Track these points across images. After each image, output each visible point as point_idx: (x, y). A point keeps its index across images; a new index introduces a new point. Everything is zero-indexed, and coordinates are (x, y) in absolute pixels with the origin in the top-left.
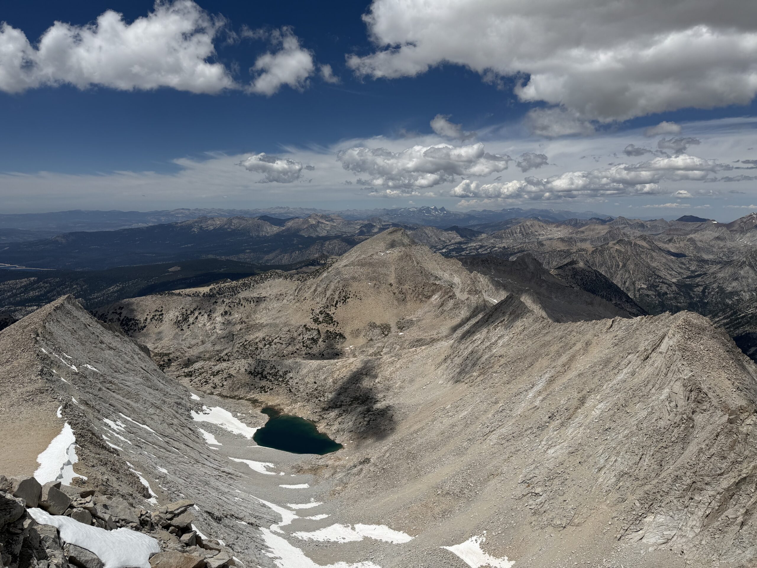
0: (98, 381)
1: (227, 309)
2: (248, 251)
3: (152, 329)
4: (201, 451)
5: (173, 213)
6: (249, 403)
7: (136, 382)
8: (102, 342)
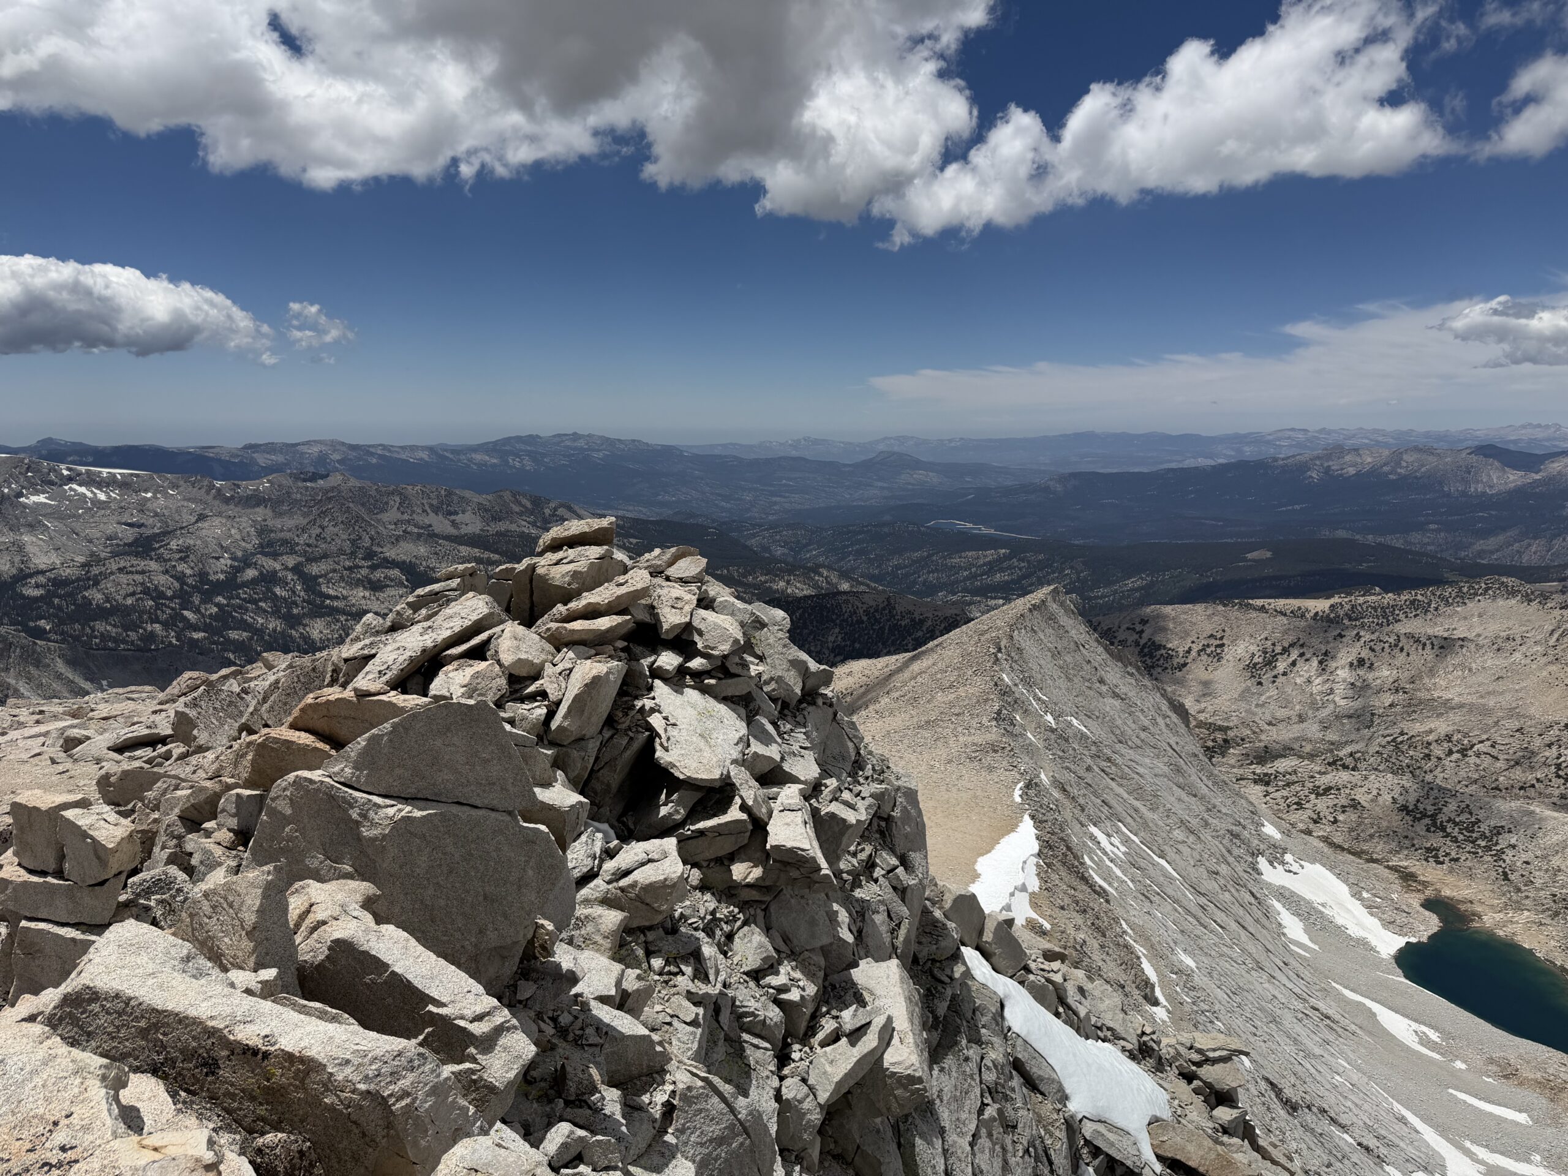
0: (1087, 753)
1: (1365, 654)
2: (1432, 526)
3: (1197, 671)
4: (1269, 947)
5: (1271, 438)
6: (1393, 876)
7: (1157, 771)
8: (1102, 681)
